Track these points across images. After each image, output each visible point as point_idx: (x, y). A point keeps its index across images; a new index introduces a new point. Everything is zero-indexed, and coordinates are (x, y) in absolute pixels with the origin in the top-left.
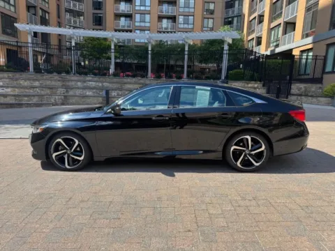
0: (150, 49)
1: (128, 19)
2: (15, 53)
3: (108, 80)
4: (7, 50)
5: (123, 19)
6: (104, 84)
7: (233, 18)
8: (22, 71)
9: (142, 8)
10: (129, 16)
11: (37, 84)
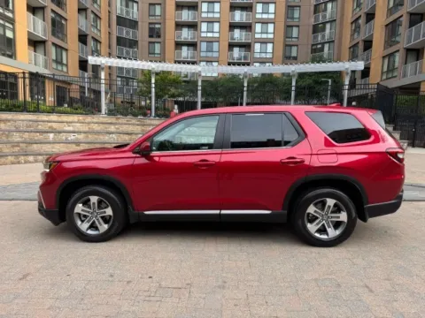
0: (246, 84)
1: (191, 48)
4: (58, 87)
5: (185, 49)
7: (323, 44)
9: (210, 35)
10: (193, 45)
11: (112, 128)
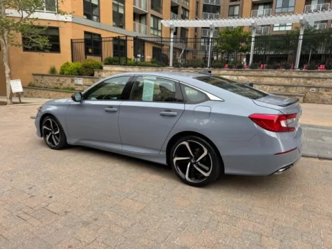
0: (302, 33)
1: (267, 7)
2: (160, 50)
3: (244, 73)
4: (154, 48)
5: (261, 7)
6: (239, 77)
8: (164, 66)
10: (269, 3)
